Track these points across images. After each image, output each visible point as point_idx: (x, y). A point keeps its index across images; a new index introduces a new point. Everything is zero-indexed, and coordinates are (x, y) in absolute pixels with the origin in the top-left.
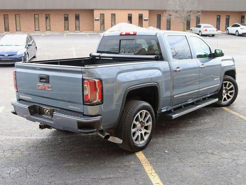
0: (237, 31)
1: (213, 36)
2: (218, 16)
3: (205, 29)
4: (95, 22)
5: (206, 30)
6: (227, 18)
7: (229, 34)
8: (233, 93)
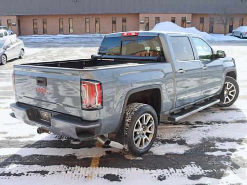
4: (140, 25)
8: (234, 92)
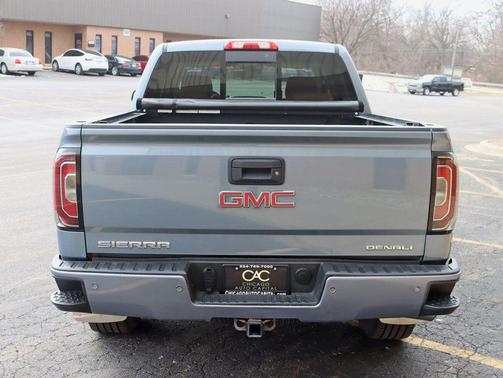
0: (78, 64)
1: (31, 73)
2: (28, 31)
3: (15, 58)
5: (18, 62)
6: (46, 38)
7: (59, 70)
